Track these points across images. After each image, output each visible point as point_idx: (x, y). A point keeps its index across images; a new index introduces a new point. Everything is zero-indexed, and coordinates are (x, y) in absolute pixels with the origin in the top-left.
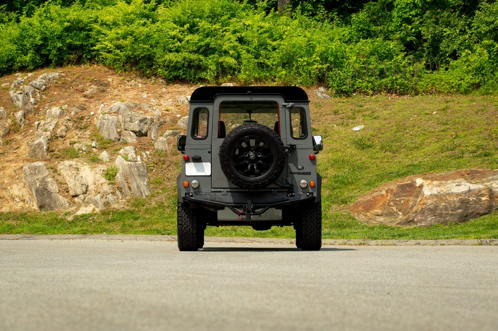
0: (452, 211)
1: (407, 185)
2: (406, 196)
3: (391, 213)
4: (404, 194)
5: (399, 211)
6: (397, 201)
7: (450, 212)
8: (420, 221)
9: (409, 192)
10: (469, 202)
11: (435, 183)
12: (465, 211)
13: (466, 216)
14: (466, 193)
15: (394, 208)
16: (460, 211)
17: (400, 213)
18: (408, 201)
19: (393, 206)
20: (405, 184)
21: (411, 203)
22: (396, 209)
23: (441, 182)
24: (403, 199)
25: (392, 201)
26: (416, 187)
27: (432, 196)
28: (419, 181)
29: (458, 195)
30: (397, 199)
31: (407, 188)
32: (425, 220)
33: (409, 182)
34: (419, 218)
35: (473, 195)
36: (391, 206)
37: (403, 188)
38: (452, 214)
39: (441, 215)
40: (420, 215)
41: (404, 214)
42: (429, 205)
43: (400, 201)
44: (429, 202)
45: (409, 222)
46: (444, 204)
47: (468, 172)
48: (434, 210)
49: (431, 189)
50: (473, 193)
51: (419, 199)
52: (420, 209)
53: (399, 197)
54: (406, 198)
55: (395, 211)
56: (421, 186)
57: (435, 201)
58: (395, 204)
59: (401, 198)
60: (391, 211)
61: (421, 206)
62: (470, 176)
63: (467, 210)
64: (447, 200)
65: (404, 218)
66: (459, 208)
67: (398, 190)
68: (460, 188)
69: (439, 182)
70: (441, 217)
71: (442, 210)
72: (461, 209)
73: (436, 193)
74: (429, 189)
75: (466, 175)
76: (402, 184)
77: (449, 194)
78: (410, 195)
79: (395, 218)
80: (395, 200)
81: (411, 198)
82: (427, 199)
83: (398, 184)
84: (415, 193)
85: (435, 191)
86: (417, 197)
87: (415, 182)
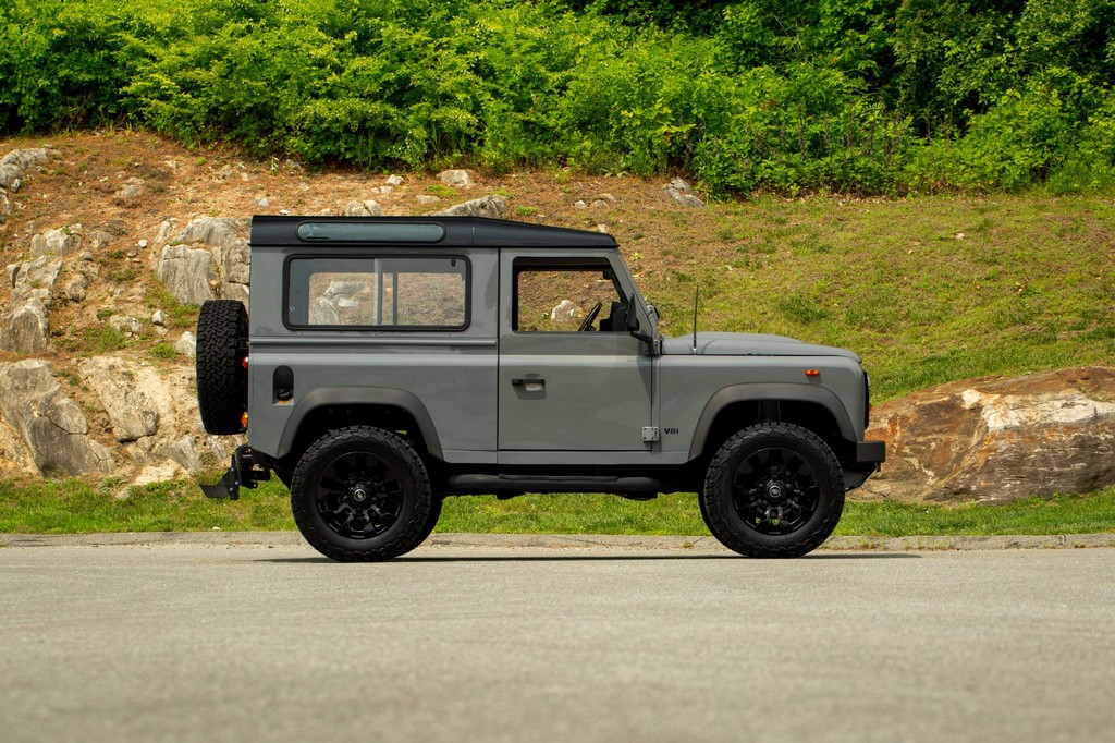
0: (1061, 466)
1: (940, 406)
2: (940, 431)
3: (906, 472)
4: (936, 428)
5: (926, 467)
6: (920, 443)
7: (1056, 469)
8: (986, 491)
9: (947, 421)
10: (1098, 445)
11: (1010, 399)
12: (1090, 465)
13: (1096, 478)
14: (1088, 425)
15: (915, 461)
16: (1078, 466)
17: (930, 473)
18: (948, 444)
19: (912, 456)
20: (937, 404)
21: (954, 449)
22: (919, 462)
23: (1025, 398)
24: (935, 439)
25: (907, 444)
26: (964, 410)
27: (1008, 432)
28: (970, 397)
29: (1069, 428)
30: (921, 439)
31: (942, 414)
32: (998, 488)
33: (946, 399)
34: (983, 483)
35: (1106, 428)
36: (906, 455)
37: (931, 413)
38: (1060, 475)
39: (1033, 476)
40: (984, 476)
41: (940, 475)
42: (1003, 453)
43: (927, 443)
44: (1003, 445)
45: (956, 493)
46: (1039, 450)
47: (1085, 374)
48: (1015, 465)
49: (1002, 415)
50: (1106, 424)
51: (975, 440)
52: (982, 462)
53: (924, 434)
54: (940, 436)
55: (916, 465)
56: (977, 409)
57: (1018, 444)
58: (916, 452)
59: (930, 437)
60: (906, 467)
61: (984, 455)
62: (1088, 383)
63: (1096, 463)
64: (1046, 439)
65: (942, 483)
66: (1075, 459)
67: (919, 419)
68: (1073, 411)
69: (1019, 398)
70: (1035, 481)
71: (1037, 464)
72: (1080, 460)
73: (1018, 424)
74: (999, 415)
75: (1080, 381)
76: (928, 403)
77: (1047, 426)
78: (952, 430)
79: (917, 484)
80: (915, 442)
81: (954, 437)
82: (997, 439)
83: (918, 403)
84: (963, 425)
85: (1014, 418)
86: (970, 433)
87: (960, 398)
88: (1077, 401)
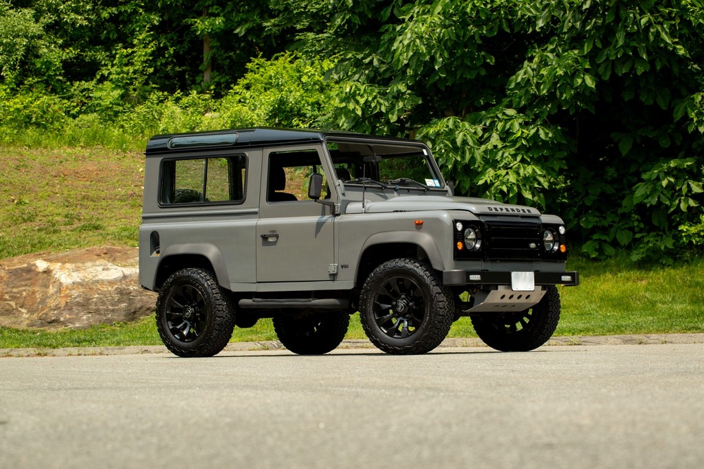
0: (113, 305)
1: (23, 270)
2: (26, 285)
3: (7, 310)
4: (23, 283)
5: (21, 307)
6: (14, 293)
7: (110, 307)
8: (71, 321)
9: (29, 279)
10: (131, 293)
11: (68, 265)
12: (130, 305)
13: (134, 313)
14: (121, 281)
15: (13, 303)
16: (123, 305)
17: (23, 310)
18: (34, 293)
19: (10, 301)
20: (20, 269)
21: (38, 296)
22: (16, 304)
23: (77, 265)
24: (25, 290)
25: (6, 293)
26: (39, 272)
27: (75, 286)
28: (41, 265)
29: (111, 283)
30: (15, 290)
31: (24, 274)
32: (79, 319)
33: (25, 265)
34: (68, 316)
35: (132, 283)
36: (6, 300)
37: (16, 274)
38: (113, 310)
39: (97, 311)
40: (67, 312)
41: (31, 312)
42: (75, 298)
43: (20, 293)
44: (75, 293)
45: (49, 323)
46: (97, 296)
47: (105, 251)
48: (85, 305)
49: (69, 275)
50: (131, 280)
51: (52, 290)
52: (63, 304)
53: (16, 287)
54: (27, 288)
55: (14, 306)
56: (47, 272)
57: (83, 292)
58: (13, 298)
59: (20, 289)
60: (7, 307)
61: (64, 299)
62: (108, 256)
63: (133, 303)
64: (99, 290)
65: (35, 316)
66: (120, 301)
67: (10, 278)
68: (110, 272)
69: (74, 265)
70: (100, 314)
71: (99, 304)
72: (123, 302)
73: (80, 281)
74: (66, 275)
75: (103, 255)
76: (14, 268)
77: (97, 282)
78: (33, 284)
79: (16, 317)
80: (11, 292)
81: (37, 289)
82: (70, 290)
83: (7, 268)
84: (40, 281)
85: (77, 277)
86: (47, 286)
87: (35, 265)
88: (110, 267)
